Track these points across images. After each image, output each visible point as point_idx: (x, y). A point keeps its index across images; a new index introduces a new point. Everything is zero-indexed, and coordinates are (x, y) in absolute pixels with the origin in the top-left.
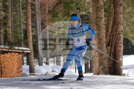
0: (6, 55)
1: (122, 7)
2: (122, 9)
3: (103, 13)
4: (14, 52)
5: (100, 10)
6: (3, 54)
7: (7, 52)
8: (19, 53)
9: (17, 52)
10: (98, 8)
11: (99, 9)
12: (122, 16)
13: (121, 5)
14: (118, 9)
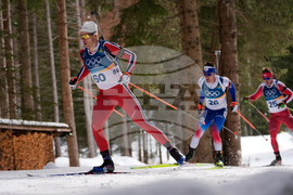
0: (24, 138)
1: (236, 39)
2: (236, 44)
3: (200, 52)
4: (38, 132)
5: (193, 47)
6: (17, 136)
7: (24, 132)
8: (48, 133)
9: (43, 132)
10: (190, 43)
11: (193, 44)
12: (236, 56)
13: (233, 36)
14: (228, 43)
